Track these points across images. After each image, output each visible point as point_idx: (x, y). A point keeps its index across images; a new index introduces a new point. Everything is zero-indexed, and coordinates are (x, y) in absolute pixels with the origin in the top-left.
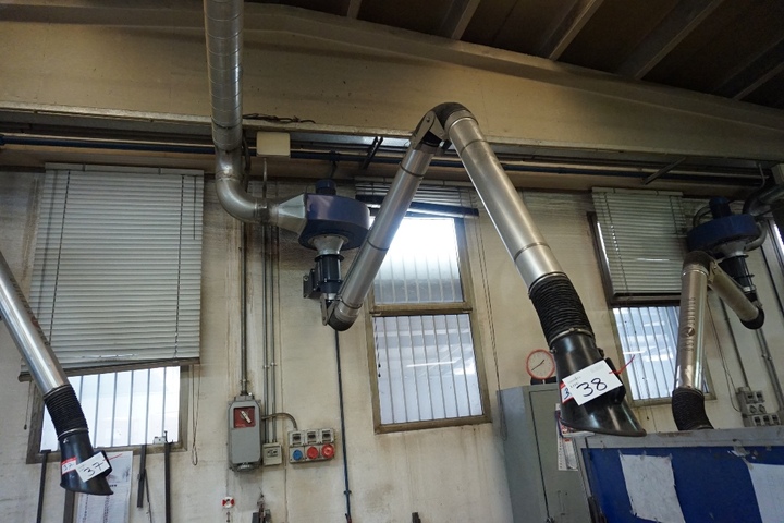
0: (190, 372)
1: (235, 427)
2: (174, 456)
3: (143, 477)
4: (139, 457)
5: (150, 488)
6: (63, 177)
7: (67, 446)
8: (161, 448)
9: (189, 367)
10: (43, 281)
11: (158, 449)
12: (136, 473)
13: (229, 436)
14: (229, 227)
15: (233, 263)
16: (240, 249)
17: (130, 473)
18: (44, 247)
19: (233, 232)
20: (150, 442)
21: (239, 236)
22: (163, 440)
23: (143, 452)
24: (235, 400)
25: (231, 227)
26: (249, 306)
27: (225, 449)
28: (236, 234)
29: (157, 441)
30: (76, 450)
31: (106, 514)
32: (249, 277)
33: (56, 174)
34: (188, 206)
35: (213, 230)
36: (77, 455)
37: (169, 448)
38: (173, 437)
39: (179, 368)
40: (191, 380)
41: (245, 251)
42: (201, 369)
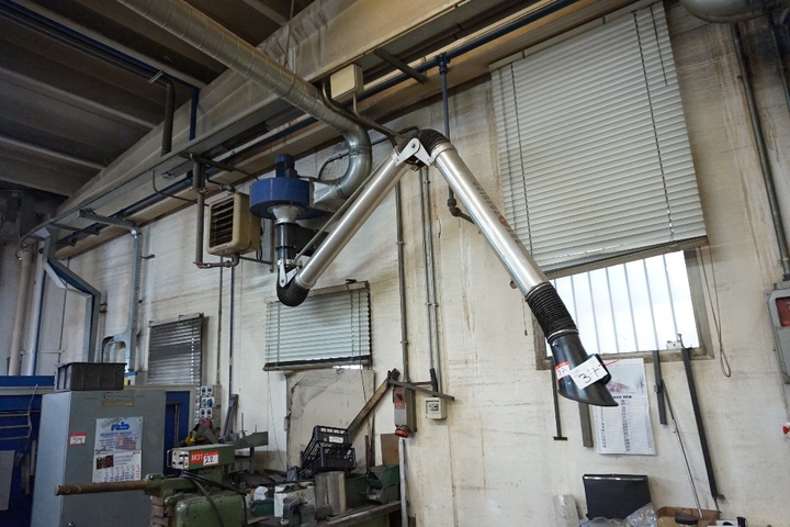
0: (699, 259)
1: (783, 325)
2: (697, 365)
3: (661, 388)
4: (652, 365)
5: (672, 401)
6: (507, 73)
7: (557, 349)
8: (677, 355)
9: (695, 251)
10: (512, 184)
11: (674, 356)
12: (651, 383)
13: (776, 338)
14: (716, 54)
15: (734, 102)
16: (740, 77)
17: (645, 383)
18: (505, 150)
19: (724, 60)
20: (663, 347)
21: (734, 60)
22: (680, 344)
23: (656, 359)
24: (775, 287)
25: (720, 54)
26: (772, 154)
27: (773, 357)
28: (729, 61)
29: (671, 346)
30: (567, 353)
31: (625, 426)
32: (764, 113)
33: (500, 73)
34: (650, 48)
35: (692, 67)
36: (569, 358)
37: (687, 355)
38: (692, 341)
39: (681, 254)
40: (701, 268)
41: (749, 78)
42: (712, 252)
